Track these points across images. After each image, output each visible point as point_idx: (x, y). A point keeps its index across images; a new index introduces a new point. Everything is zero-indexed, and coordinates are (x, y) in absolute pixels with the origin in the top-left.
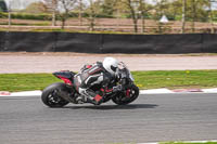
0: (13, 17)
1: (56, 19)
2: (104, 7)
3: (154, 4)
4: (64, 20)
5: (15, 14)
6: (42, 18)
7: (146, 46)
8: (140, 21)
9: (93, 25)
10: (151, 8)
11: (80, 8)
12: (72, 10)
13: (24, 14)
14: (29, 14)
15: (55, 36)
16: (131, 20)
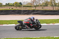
0: (23, 6)
1: (34, 7)
2: (45, 4)
3: (58, 3)
4: (36, 7)
5: (24, 5)
6: (30, 7)
7: (56, 13)
8: (54, 7)
9: (43, 8)
10: (57, 4)
11: (40, 4)
12: (38, 4)
13: (26, 6)
14: (27, 6)
15: (34, 11)
16: (52, 7)
